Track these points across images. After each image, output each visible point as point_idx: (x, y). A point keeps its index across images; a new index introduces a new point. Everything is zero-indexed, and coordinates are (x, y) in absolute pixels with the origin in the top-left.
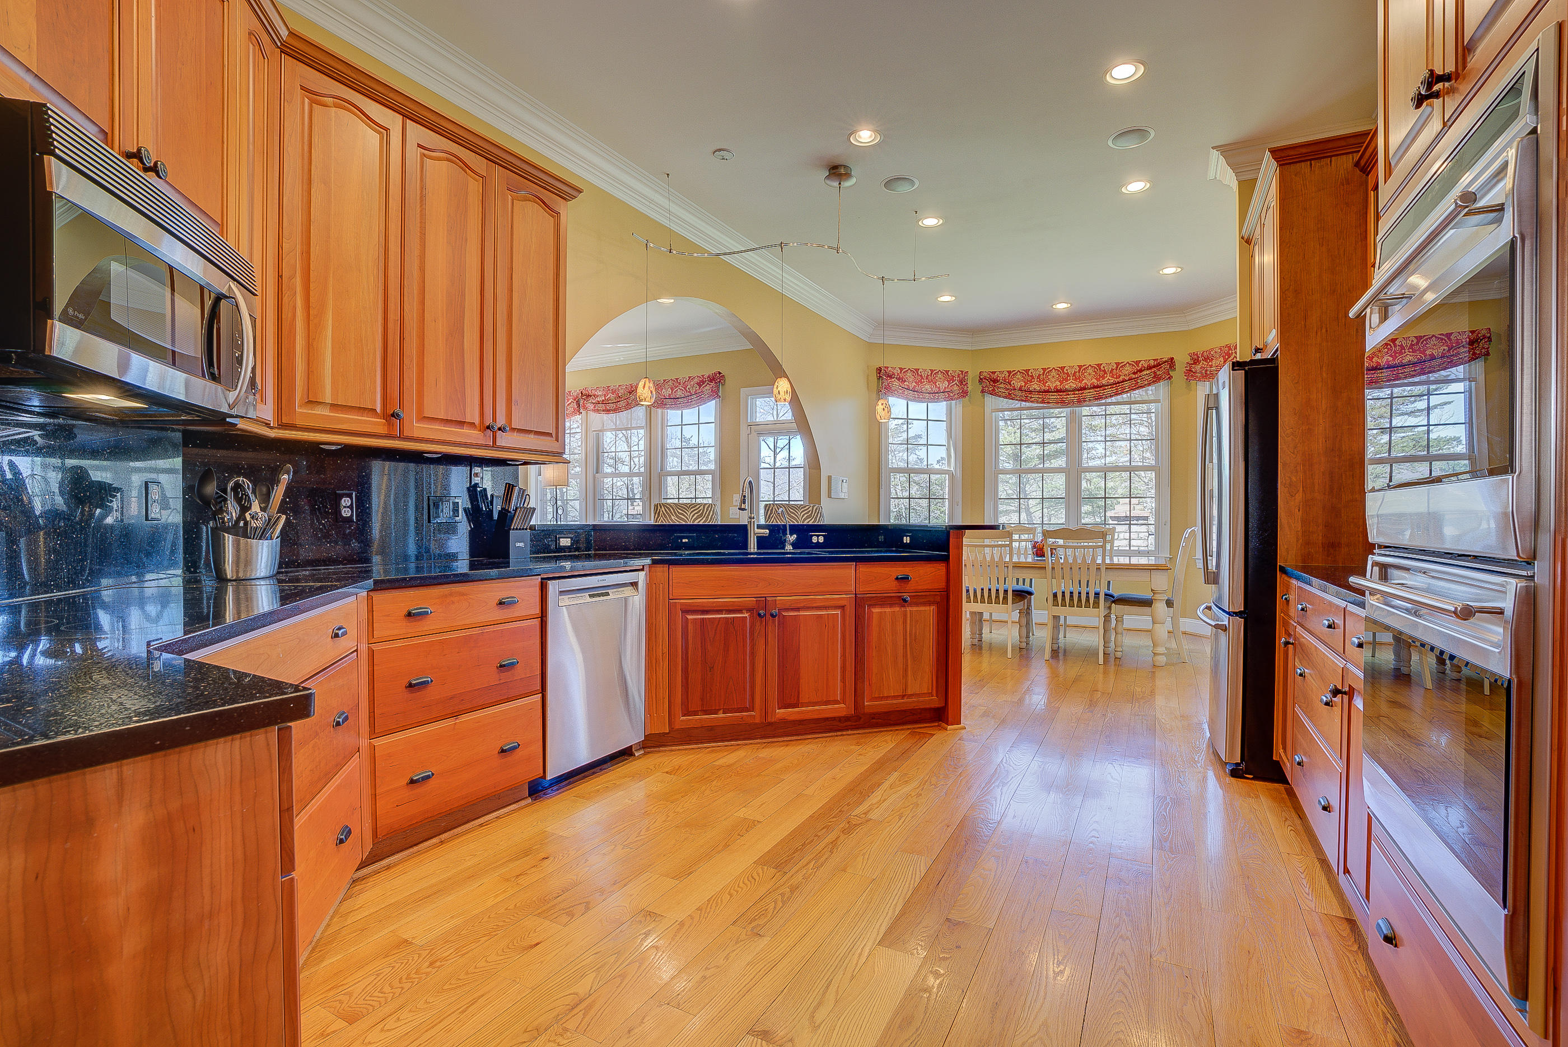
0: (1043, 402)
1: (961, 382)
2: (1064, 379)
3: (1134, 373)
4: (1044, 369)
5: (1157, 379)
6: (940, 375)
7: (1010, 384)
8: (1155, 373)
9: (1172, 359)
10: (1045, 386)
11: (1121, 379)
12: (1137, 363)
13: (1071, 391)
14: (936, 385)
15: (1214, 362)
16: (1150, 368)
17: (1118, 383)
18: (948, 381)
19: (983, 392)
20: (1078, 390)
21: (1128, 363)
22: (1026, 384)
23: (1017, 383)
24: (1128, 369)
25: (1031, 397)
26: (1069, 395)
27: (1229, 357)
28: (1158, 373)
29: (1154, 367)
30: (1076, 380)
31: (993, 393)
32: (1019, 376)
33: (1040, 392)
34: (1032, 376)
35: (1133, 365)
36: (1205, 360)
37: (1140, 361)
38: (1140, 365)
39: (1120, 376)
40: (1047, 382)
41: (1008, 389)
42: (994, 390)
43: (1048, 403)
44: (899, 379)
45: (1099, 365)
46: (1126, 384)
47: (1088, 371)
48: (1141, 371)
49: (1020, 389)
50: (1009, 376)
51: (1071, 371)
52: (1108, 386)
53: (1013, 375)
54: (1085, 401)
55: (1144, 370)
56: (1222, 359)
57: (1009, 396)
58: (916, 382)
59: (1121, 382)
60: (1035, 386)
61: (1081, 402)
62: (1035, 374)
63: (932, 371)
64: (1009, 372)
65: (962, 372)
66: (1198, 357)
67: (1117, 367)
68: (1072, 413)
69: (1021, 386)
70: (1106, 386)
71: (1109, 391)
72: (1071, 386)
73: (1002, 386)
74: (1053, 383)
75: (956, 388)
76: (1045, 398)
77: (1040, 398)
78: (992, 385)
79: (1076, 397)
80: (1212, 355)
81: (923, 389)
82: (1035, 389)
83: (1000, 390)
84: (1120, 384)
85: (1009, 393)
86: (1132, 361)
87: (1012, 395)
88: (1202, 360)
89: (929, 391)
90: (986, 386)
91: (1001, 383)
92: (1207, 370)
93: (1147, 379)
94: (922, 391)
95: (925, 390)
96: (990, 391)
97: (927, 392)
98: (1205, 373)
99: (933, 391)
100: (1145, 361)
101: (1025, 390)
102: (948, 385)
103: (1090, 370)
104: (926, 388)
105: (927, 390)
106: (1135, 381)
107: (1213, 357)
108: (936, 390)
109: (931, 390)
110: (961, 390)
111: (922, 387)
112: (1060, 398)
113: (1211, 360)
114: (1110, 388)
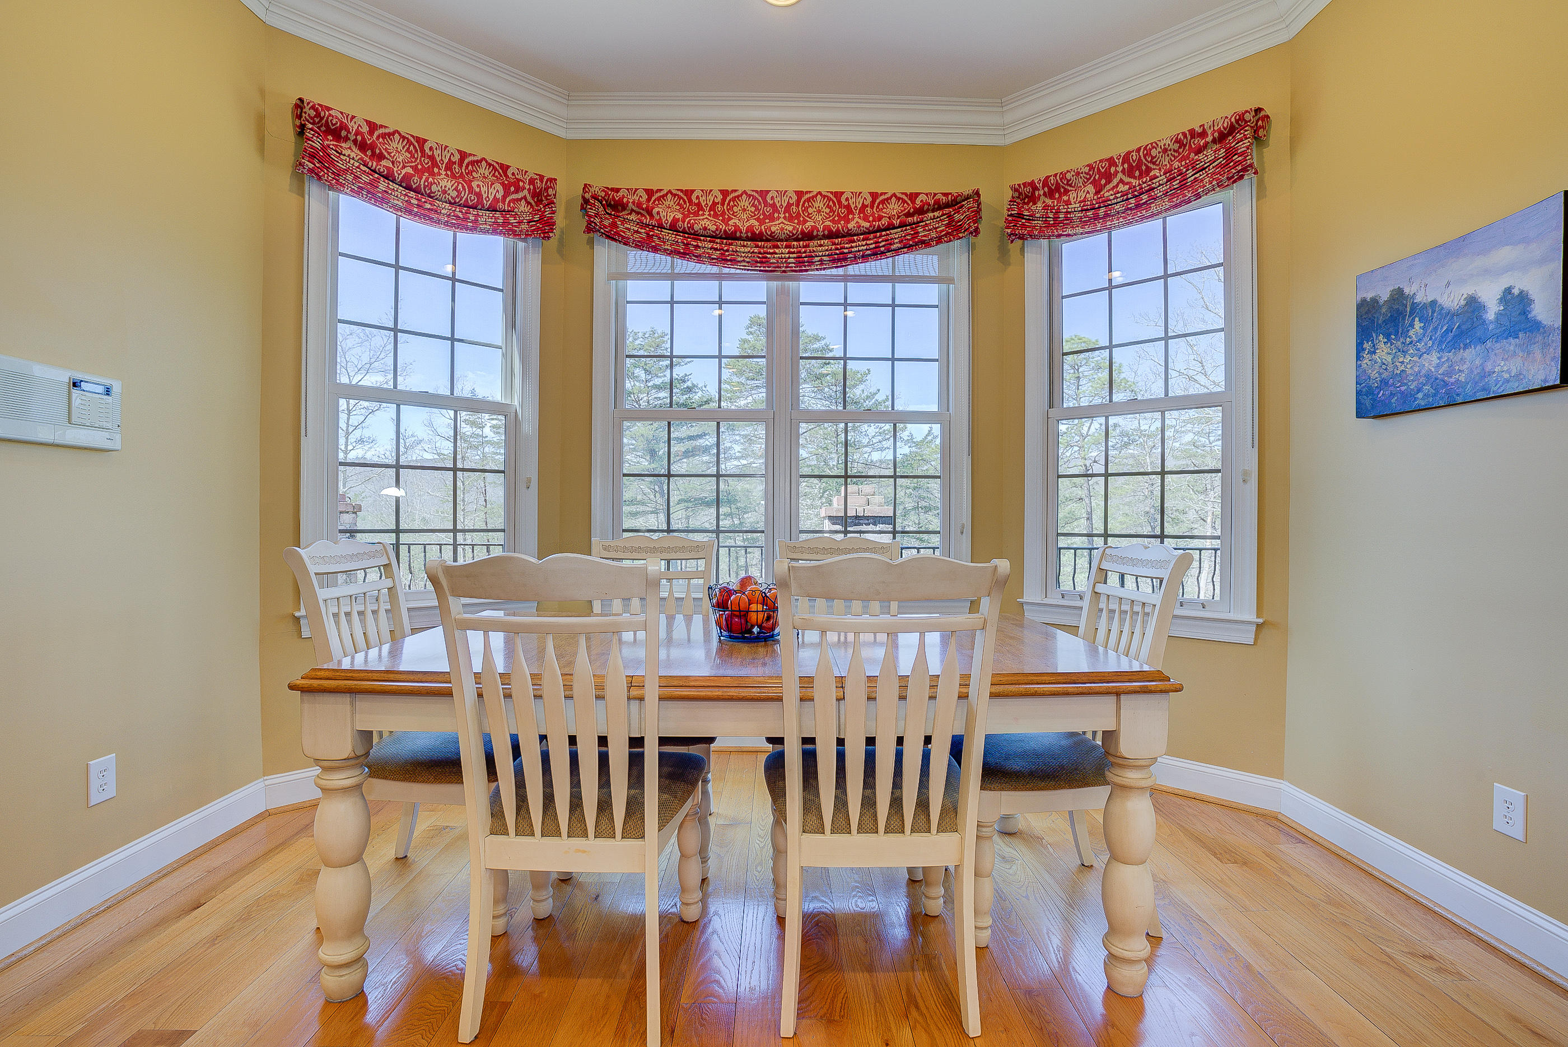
0: (723, 260)
1: (536, 195)
2: (765, 217)
3: (908, 215)
4: (725, 193)
5: (953, 231)
6: (483, 170)
7: (652, 216)
8: (950, 216)
9: (977, 193)
10: (727, 225)
11: (885, 221)
12: (913, 196)
13: (781, 240)
14: (471, 188)
15: (1072, 195)
16: (939, 206)
17: (879, 230)
18: (503, 184)
19: (589, 229)
20: (797, 240)
21: (894, 195)
22: (685, 217)
23: (667, 212)
24: (894, 208)
25: (697, 247)
26: (778, 247)
27: (1109, 182)
28: (957, 217)
29: (947, 205)
30: (791, 219)
31: (613, 236)
32: (670, 201)
33: (716, 237)
34: (699, 205)
35: (904, 201)
36: (1050, 194)
37: (917, 194)
38: (918, 202)
39: (880, 218)
40: (730, 219)
41: (648, 225)
42: (614, 225)
43: (734, 261)
44: (363, 146)
45: (838, 195)
46: (896, 234)
47: (816, 205)
48: (921, 211)
49: (673, 227)
50: (649, 200)
51: (781, 202)
52: (857, 235)
53: (658, 199)
54: (811, 263)
55: (928, 211)
56: (1091, 188)
57: (647, 244)
58: (415, 168)
59: (885, 230)
60: (706, 222)
61: (803, 264)
62: (706, 201)
63: (463, 155)
64: (650, 193)
65: (542, 177)
66: (1035, 188)
67: (873, 202)
68: (782, 292)
69: (675, 221)
70: (855, 235)
71: (860, 245)
72: (782, 229)
73: (633, 217)
74: (743, 221)
75: (523, 207)
76: (727, 251)
77: (716, 249)
78: (610, 214)
79: (793, 253)
80: (1068, 181)
81: (434, 188)
82: (705, 229)
83: (629, 229)
84: (884, 233)
85: (648, 234)
86: (902, 193)
87: (655, 239)
88: (1045, 194)
89: (451, 197)
90: (597, 215)
91: (632, 210)
92: (1058, 212)
93: (936, 228)
94: (432, 192)
95: (439, 191)
96: (605, 227)
97: (445, 198)
98: (1055, 219)
99: (464, 199)
100: (927, 194)
101: (684, 232)
102: (504, 197)
103: (819, 203)
104: (443, 188)
105: (444, 192)
106: (912, 228)
107: (1070, 186)
108: (472, 198)
109: (457, 196)
110: (537, 218)
111: (431, 184)
112: (760, 253)
113: (1066, 192)
114: (863, 240)
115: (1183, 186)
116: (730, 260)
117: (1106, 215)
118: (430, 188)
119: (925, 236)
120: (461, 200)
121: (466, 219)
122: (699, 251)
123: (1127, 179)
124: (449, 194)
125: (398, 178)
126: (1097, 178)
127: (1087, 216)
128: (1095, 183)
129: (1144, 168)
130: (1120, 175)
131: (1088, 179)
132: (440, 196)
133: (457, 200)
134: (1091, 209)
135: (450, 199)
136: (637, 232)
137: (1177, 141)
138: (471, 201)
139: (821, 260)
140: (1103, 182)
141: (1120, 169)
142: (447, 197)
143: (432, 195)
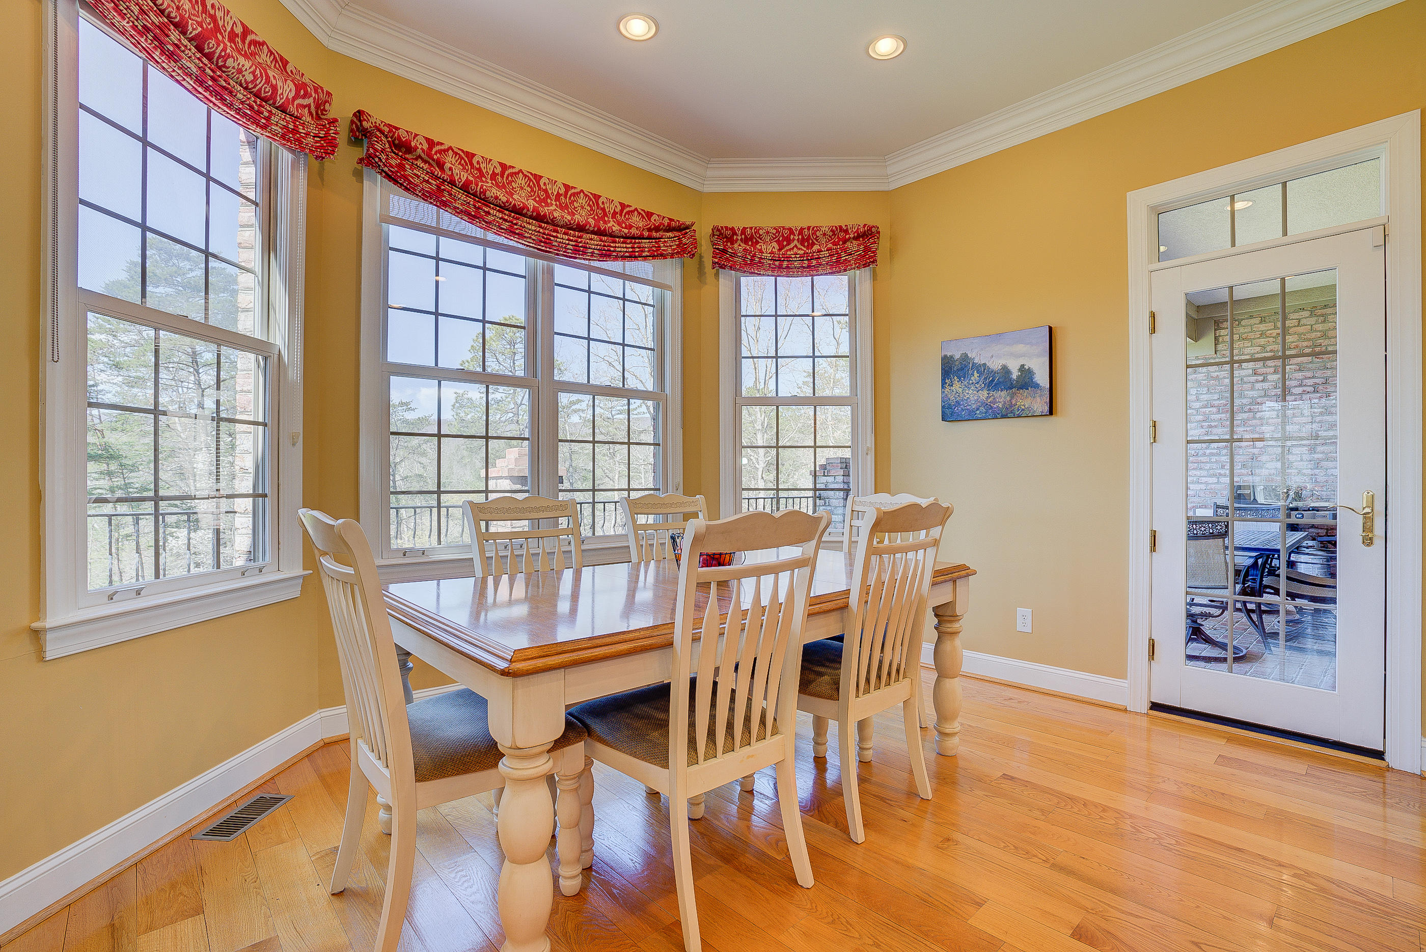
0: (511, 232)
1: (318, 106)
2: (541, 199)
3: (650, 230)
4: (502, 166)
6: (265, 56)
8: (679, 239)
9: (693, 226)
10: (514, 199)
11: (634, 232)
12: (649, 214)
13: (559, 226)
14: (268, 77)
15: (763, 247)
16: (670, 228)
18: (295, 84)
19: (365, 162)
20: (574, 230)
21: (635, 209)
22: (475, 180)
24: (638, 221)
25: (488, 213)
26: (558, 232)
27: (788, 244)
28: (684, 240)
30: (563, 207)
32: (451, 158)
33: (505, 208)
34: (480, 170)
35: (644, 217)
36: (746, 241)
37: (652, 214)
38: (654, 220)
39: (632, 227)
40: (511, 192)
42: (401, 167)
43: (521, 236)
45: (594, 196)
46: (645, 243)
48: (657, 229)
49: (465, 187)
50: (429, 150)
51: (553, 190)
53: (440, 152)
54: (584, 253)
55: (663, 230)
56: (776, 245)
60: (495, 191)
62: (487, 168)
63: (244, 28)
64: (429, 142)
66: (735, 233)
67: (622, 211)
70: (616, 237)
71: (622, 247)
72: (563, 217)
73: (422, 164)
74: (523, 198)
75: (306, 116)
76: (516, 224)
77: (506, 220)
78: (397, 154)
79: (572, 241)
80: (760, 235)
81: (230, 62)
82: (496, 198)
83: (418, 177)
84: (637, 241)
85: (438, 187)
86: (642, 210)
87: (446, 194)
88: (741, 240)
89: (245, 79)
90: (383, 150)
91: (419, 157)
92: (754, 255)
93: (671, 246)
94: (224, 66)
95: (234, 68)
96: (391, 166)
97: (238, 78)
98: (752, 260)
99: (257, 88)
100: (658, 215)
101: (475, 195)
102: (294, 99)
103: (582, 200)
104: (240, 66)
105: (240, 71)
106: (656, 242)
107: (761, 239)
108: (267, 90)
109: (252, 82)
110: (322, 134)
111: (229, 57)
112: (544, 234)
113: (757, 242)
114: (623, 243)
115: (838, 262)
116: (518, 234)
117: (787, 267)
118: (225, 61)
119: (664, 250)
120: (254, 87)
121: (259, 113)
122: (490, 218)
123: (799, 246)
124: (243, 76)
125: (191, 33)
126: (781, 239)
127: (775, 265)
128: (778, 242)
129: (811, 241)
130: (796, 242)
131: (774, 238)
132: (232, 74)
133: (250, 86)
134: (778, 260)
135: (243, 81)
136: (427, 182)
137: (832, 231)
138: (265, 92)
139: (592, 253)
140: (785, 243)
141: (796, 238)
142: (241, 77)
143: (224, 69)
